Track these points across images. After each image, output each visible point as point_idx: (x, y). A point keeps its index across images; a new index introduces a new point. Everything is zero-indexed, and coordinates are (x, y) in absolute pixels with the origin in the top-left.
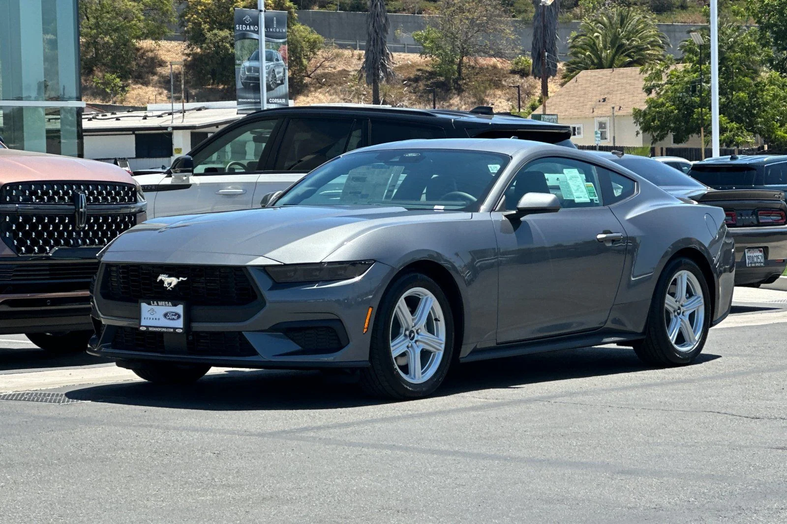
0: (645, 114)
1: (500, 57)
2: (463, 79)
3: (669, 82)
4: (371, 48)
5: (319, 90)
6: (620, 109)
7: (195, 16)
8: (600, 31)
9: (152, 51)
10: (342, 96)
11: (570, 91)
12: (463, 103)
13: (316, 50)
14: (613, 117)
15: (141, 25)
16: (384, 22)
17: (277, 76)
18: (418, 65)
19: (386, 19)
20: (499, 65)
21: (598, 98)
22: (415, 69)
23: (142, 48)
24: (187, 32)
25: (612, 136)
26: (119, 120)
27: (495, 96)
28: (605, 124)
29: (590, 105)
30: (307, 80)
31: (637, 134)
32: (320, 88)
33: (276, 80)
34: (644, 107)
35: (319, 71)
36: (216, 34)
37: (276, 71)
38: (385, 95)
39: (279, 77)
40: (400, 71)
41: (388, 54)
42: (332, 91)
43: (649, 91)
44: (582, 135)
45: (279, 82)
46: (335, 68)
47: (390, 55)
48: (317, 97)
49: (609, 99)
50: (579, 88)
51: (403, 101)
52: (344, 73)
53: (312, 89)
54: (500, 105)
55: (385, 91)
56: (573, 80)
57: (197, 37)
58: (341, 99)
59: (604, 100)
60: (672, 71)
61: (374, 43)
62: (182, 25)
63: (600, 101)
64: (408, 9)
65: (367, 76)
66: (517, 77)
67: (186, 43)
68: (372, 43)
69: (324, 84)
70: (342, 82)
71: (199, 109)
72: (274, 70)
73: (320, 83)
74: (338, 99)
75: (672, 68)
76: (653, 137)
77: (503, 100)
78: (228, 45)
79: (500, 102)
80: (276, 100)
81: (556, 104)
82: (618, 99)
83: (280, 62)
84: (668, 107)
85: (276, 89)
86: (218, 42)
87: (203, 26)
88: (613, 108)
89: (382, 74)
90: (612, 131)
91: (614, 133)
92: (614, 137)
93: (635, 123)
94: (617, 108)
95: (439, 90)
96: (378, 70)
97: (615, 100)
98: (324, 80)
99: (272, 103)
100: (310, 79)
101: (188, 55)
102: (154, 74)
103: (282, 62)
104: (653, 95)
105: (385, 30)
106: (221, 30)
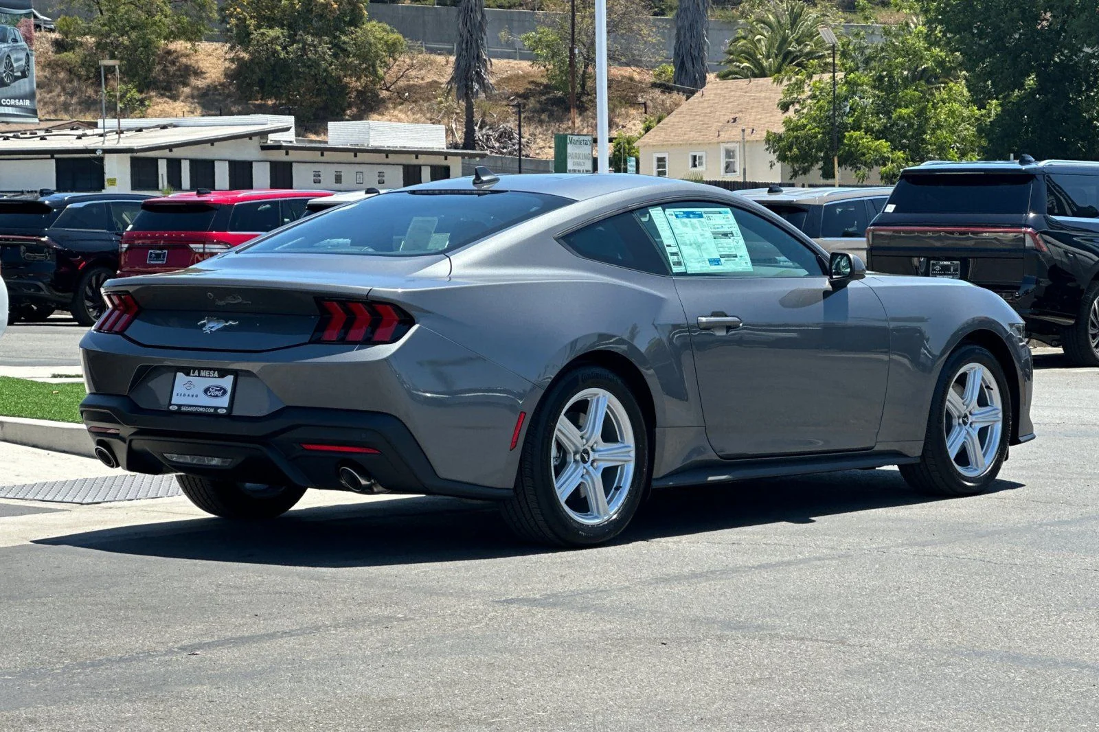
0: (779, 138)
1: (637, 66)
2: (588, 95)
3: (813, 97)
4: (464, 53)
5: (400, 107)
6: (752, 132)
7: (239, 10)
8: (766, 33)
9: (187, 56)
10: (428, 115)
11: (692, 109)
12: (585, 125)
13: (397, 56)
14: (744, 143)
15: (167, 21)
16: (479, 18)
17: (15, 65)
18: (532, 76)
19: (483, 16)
20: (637, 77)
21: (727, 118)
22: (526, 81)
23: (175, 51)
24: (229, 30)
25: (742, 167)
26: (45, 139)
27: (627, 115)
28: (733, 152)
29: (715, 126)
30: (384, 94)
31: (771, 166)
32: (402, 104)
33: (12, 71)
34: (781, 130)
35: (401, 83)
36: (263, 34)
37: (13, 57)
38: (484, 115)
39: (18, 67)
40: (508, 83)
41: (485, 60)
42: (416, 109)
43: (785, 107)
44: (704, 165)
45: (19, 74)
46: (422, 79)
47: (488, 63)
48: (396, 116)
49: (740, 119)
50: (705, 104)
51: (508, 122)
52: (434, 85)
53: (391, 106)
54: (634, 128)
55: (484, 109)
56: (697, 95)
57: (242, 37)
58: (427, 119)
59: (735, 120)
60: (816, 82)
61: (467, 46)
62: (224, 20)
63: (728, 122)
64: (527, 4)
65: (458, 89)
66: (657, 92)
67: (228, 45)
68: (464, 46)
69: (406, 100)
70: (431, 97)
71: (164, 127)
72: (8, 56)
73: (401, 98)
74: (423, 119)
75: (816, 78)
76: (794, 170)
77: (638, 122)
78: (279, 48)
79: (634, 125)
80: (13, 102)
81: (674, 125)
82: (752, 118)
83: (19, 44)
84: (810, 130)
85: (13, 85)
86: (266, 45)
87: (247, 22)
88: (743, 131)
89: (476, 87)
90: (742, 162)
91: (745, 164)
92: (745, 169)
93: (767, 149)
94: (748, 131)
95: (556, 109)
96: (472, 81)
97: (748, 119)
98: (407, 94)
99: (6, 106)
100: (390, 93)
101: (232, 60)
102: (185, 84)
103: (24, 43)
104: (791, 113)
105: (482, 30)
106: (271, 27)
